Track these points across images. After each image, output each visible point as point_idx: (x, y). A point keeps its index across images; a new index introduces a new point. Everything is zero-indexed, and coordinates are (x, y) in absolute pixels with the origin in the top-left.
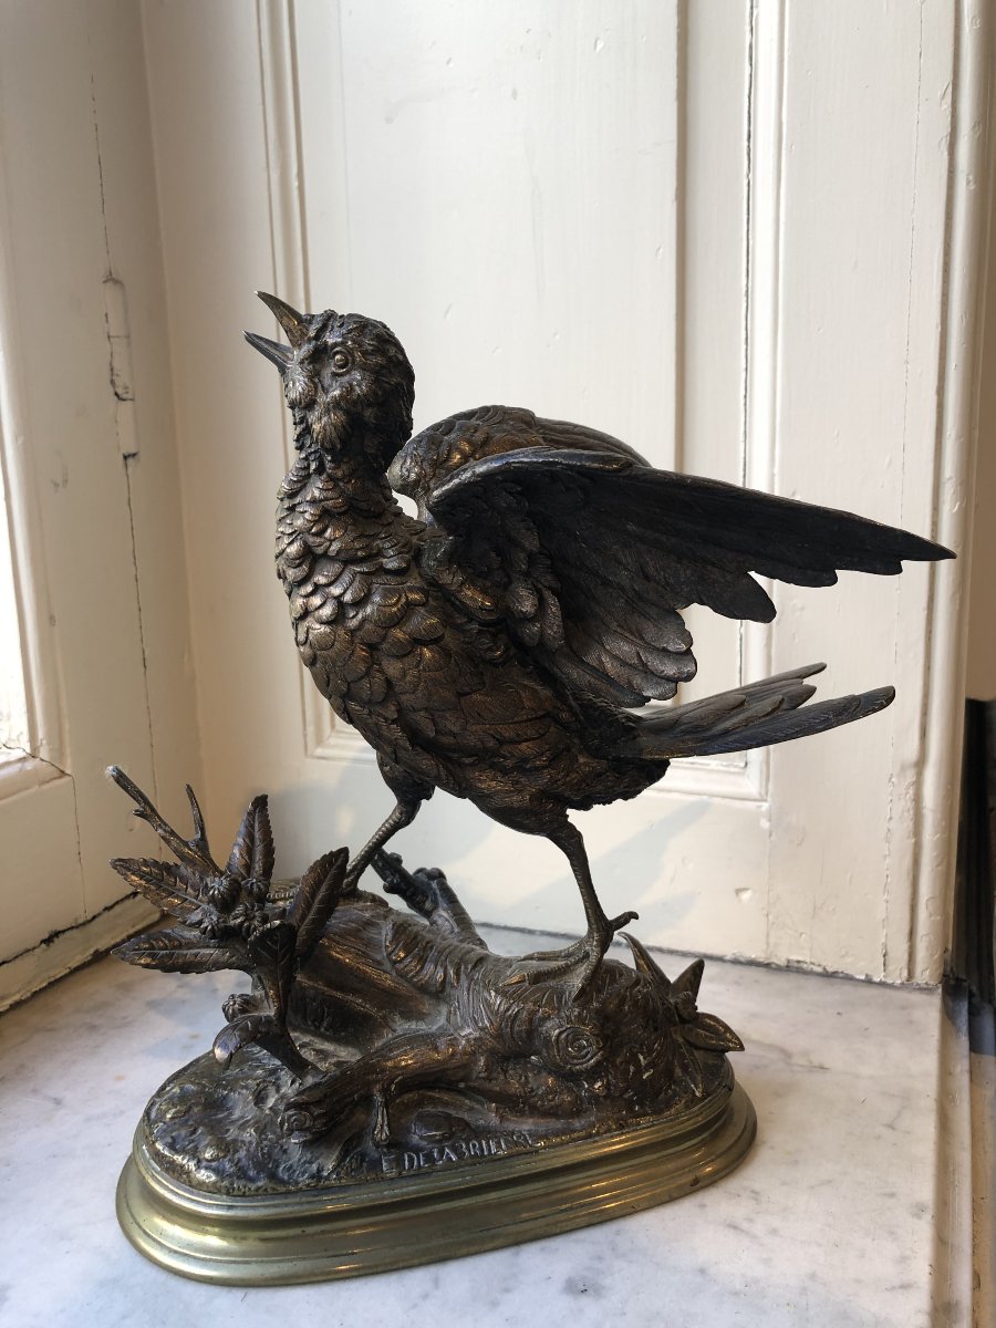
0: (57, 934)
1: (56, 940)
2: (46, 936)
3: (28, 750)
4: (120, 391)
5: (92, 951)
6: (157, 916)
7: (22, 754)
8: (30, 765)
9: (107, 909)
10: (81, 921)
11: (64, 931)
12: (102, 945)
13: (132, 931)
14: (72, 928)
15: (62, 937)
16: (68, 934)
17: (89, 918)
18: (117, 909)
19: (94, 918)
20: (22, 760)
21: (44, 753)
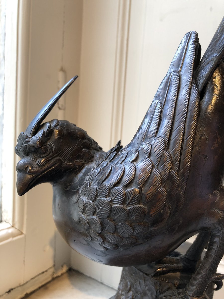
0: (12, 289)
1: (12, 291)
2: (8, 290)
3: (12, 224)
4: (60, 106)
5: (25, 293)
6: (50, 279)
7: (9, 226)
8: (11, 231)
9: (32, 279)
10: (22, 284)
11: (15, 288)
12: (29, 291)
13: (40, 285)
14: (18, 287)
15: (14, 290)
16: (17, 289)
17: (25, 282)
18: (36, 278)
19: (27, 282)
20: (9, 228)
21: (17, 226)
